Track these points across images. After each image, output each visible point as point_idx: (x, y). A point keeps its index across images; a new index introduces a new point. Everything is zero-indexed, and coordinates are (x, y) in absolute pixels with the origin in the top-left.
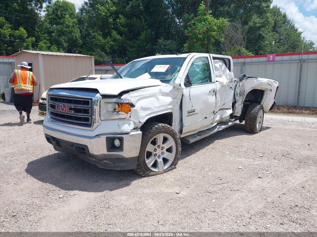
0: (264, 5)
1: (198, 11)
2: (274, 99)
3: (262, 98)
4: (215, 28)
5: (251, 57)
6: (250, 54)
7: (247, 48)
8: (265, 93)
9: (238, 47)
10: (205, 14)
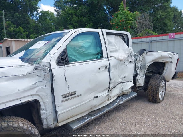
0: (166, 4)
1: (119, 8)
2: (175, 69)
3: (163, 69)
4: (131, 18)
5: (156, 36)
6: (156, 34)
7: (154, 31)
8: (166, 65)
9: (147, 30)
10: (124, 9)
